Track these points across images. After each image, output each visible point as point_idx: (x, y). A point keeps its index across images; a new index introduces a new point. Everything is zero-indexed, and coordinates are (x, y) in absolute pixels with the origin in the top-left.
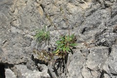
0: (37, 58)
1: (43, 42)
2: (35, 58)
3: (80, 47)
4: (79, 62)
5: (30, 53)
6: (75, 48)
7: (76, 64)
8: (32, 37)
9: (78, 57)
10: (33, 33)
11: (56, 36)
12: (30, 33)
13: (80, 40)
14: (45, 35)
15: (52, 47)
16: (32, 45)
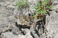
0: (20, 24)
1: (23, 9)
2: (18, 24)
3: (55, 9)
4: (55, 22)
5: (13, 21)
6: (51, 10)
7: (53, 23)
8: (14, 7)
9: (54, 17)
10: (14, 3)
11: (34, 3)
12: (11, 4)
13: (55, 2)
14: (25, 3)
15: (32, 13)
16: (15, 13)
